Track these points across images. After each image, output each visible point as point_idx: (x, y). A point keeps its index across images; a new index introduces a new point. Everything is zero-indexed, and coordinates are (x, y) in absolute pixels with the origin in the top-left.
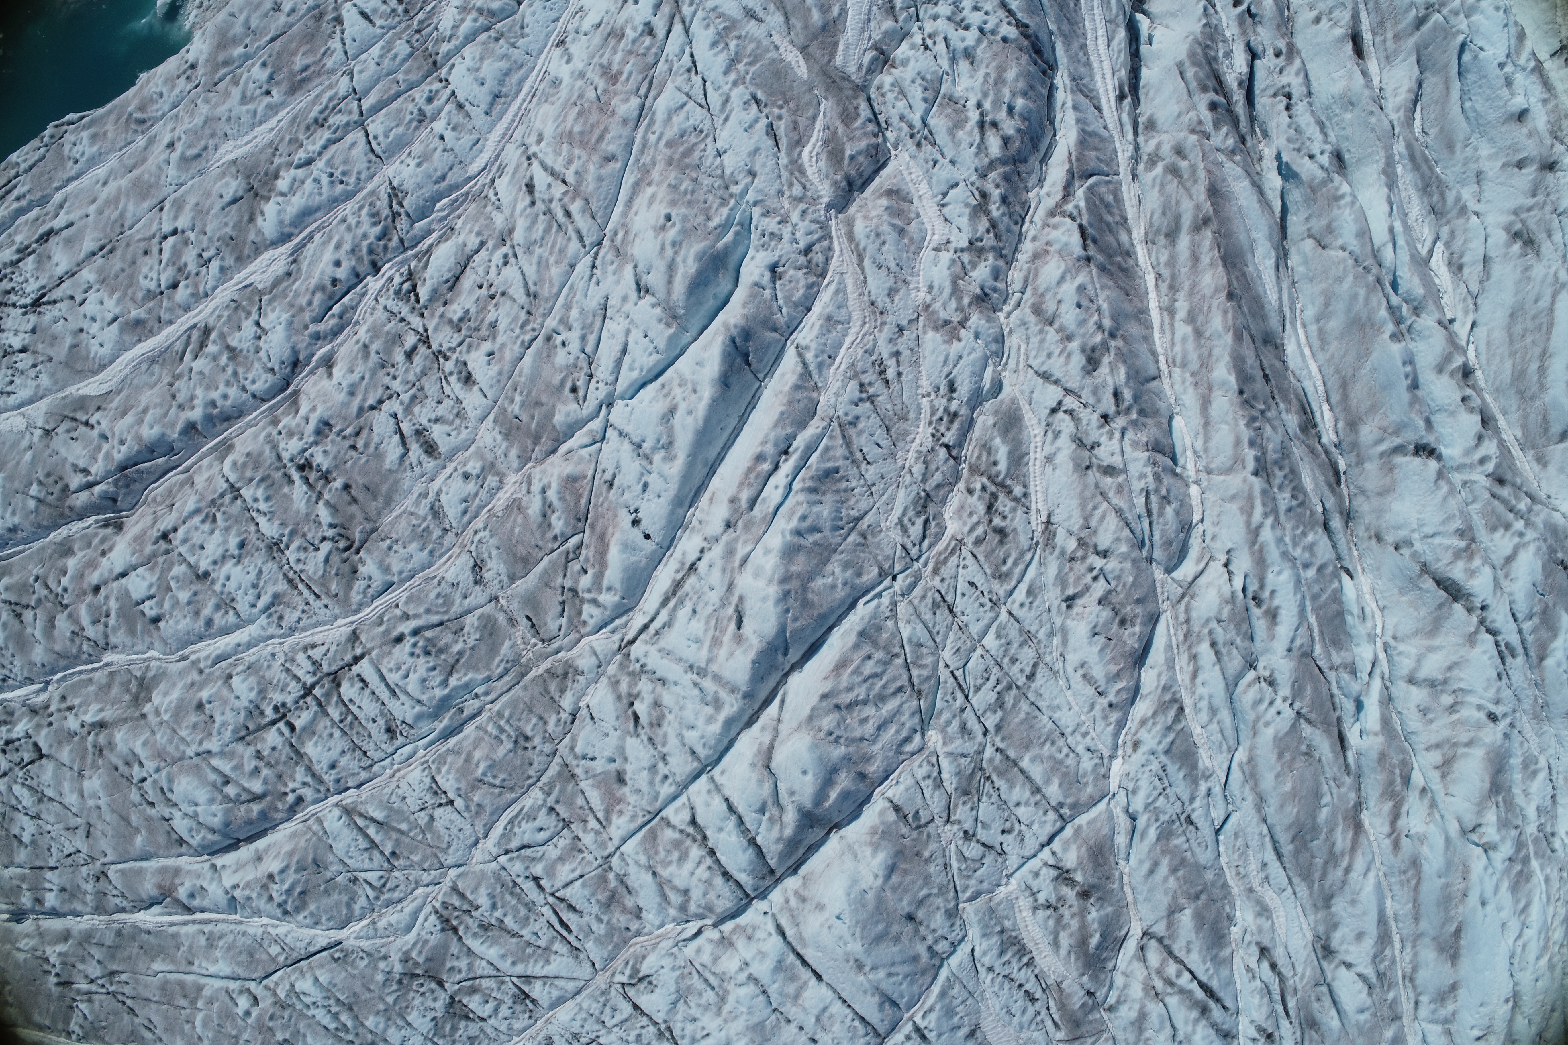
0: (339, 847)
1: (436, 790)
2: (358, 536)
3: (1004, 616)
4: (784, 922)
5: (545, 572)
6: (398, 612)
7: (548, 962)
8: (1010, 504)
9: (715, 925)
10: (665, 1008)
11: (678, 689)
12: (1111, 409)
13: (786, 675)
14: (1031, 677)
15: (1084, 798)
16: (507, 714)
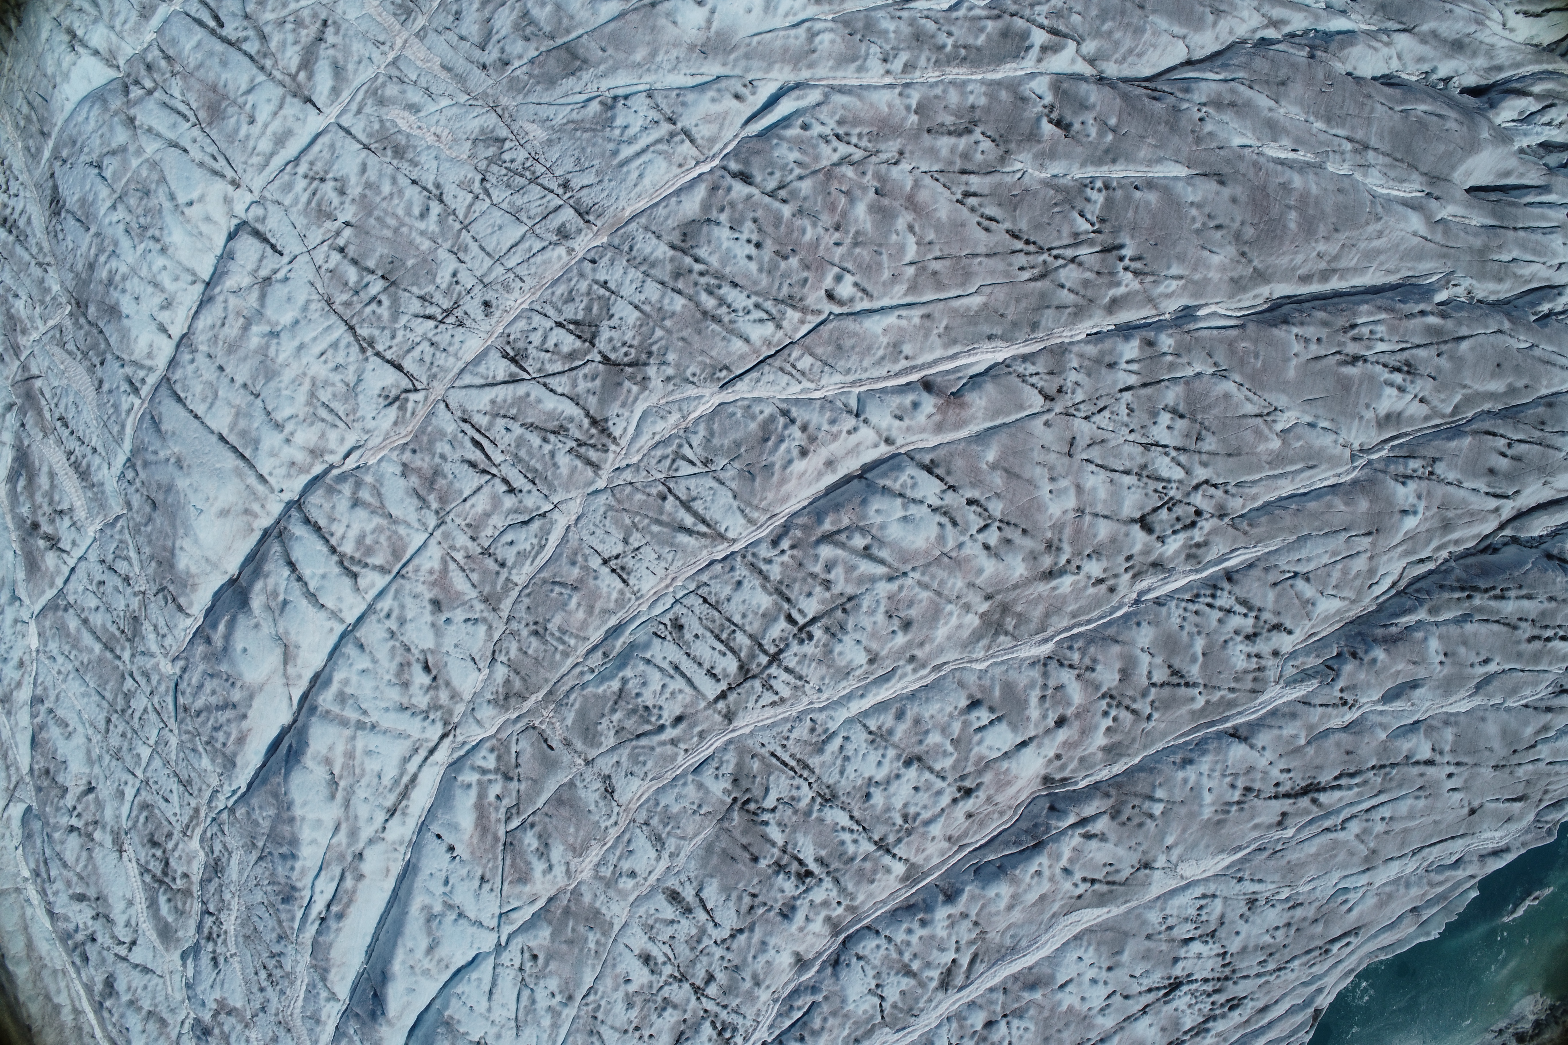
0: (725, 497)
1: (621, 573)
2: (736, 815)
3: (139, 772)
4: (260, 488)
5: (538, 794)
6: (683, 746)
7: (493, 402)
8: (151, 867)
9: (332, 467)
10: (368, 376)
11: (383, 705)
12: (88, 947)
13: (295, 721)
14: (109, 721)
15: (50, 615)
16: (558, 656)
